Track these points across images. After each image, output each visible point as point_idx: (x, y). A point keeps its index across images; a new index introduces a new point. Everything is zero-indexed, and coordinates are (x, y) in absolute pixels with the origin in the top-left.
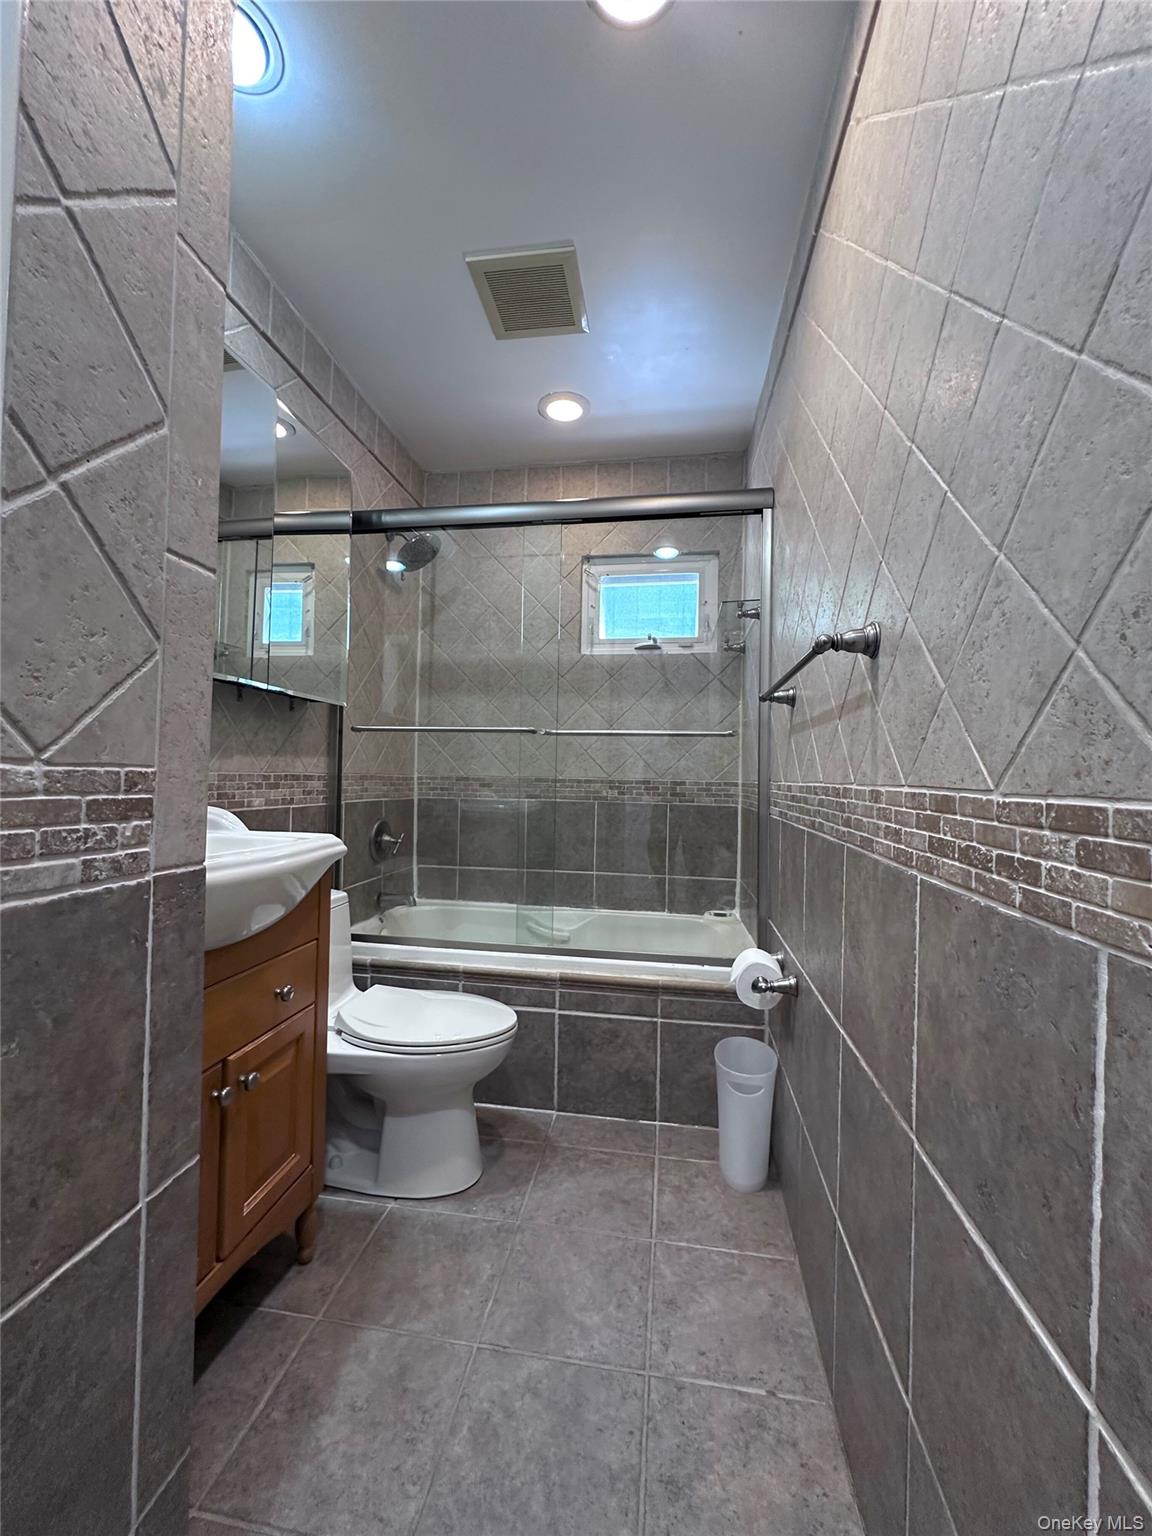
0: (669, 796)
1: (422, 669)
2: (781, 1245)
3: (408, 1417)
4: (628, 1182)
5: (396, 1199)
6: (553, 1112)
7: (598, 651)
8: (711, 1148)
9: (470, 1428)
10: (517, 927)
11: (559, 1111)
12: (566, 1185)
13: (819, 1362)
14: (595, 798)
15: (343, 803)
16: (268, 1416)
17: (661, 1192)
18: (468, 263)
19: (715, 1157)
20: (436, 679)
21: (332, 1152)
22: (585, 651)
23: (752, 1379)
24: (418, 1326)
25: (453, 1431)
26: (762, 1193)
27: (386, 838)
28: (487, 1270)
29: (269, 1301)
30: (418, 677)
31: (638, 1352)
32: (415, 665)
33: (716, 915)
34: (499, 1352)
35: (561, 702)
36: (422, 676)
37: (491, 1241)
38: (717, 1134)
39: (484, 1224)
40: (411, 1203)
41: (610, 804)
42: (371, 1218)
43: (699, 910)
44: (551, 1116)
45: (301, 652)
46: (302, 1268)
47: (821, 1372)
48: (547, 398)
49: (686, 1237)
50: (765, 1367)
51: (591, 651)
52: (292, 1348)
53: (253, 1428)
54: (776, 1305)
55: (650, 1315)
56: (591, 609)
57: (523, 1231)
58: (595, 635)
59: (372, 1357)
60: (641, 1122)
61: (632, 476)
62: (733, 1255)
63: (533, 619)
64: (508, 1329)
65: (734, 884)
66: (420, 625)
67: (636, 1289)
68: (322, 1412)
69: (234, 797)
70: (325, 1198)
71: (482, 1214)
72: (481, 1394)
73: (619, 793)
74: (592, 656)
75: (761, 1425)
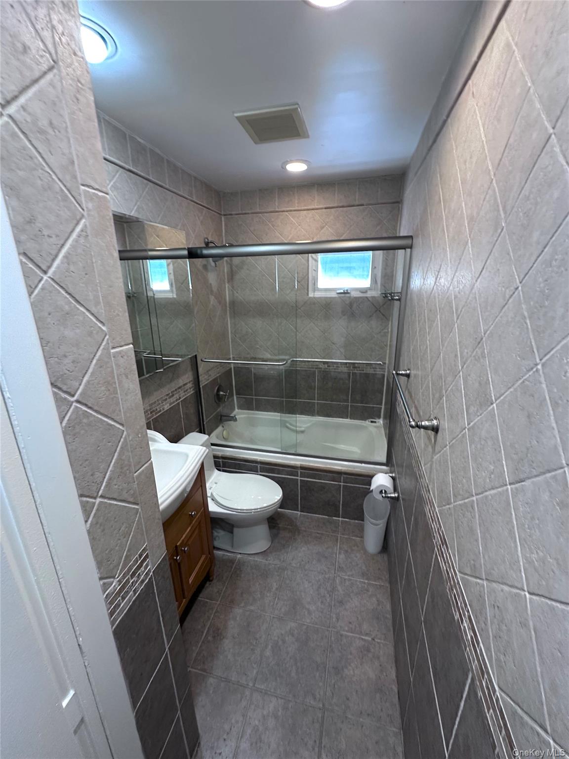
0: (352, 368)
1: (229, 305)
2: (384, 578)
3: (251, 641)
4: (327, 548)
5: (240, 553)
6: (298, 512)
7: (318, 294)
8: (360, 532)
9: (272, 646)
10: (281, 427)
11: (301, 512)
12: (303, 549)
13: (392, 629)
14: (316, 368)
15: (201, 387)
16: (207, 638)
17: (340, 553)
18: (237, 118)
19: (362, 537)
20: (237, 309)
21: (215, 534)
22: (311, 295)
23: (367, 634)
24: (252, 608)
25: (266, 647)
26: (379, 555)
27: (221, 393)
28: (275, 586)
29: (201, 595)
30: (228, 308)
31: (328, 621)
32: (226, 303)
33: (372, 422)
34: (280, 619)
35: (299, 321)
36: (230, 308)
37: (276, 573)
38: (364, 524)
39: (273, 566)
40: (246, 555)
41: (323, 371)
42: (232, 561)
43: (364, 418)
44: (298, 514)
45: (170, 295)
46: (211, 582)
47: (392, 633)
48: (287, 163)
49: (348, 574)
50: (372, 629)
51: (314, 295)
52: (211, 614)
53: (203, 642)
54: (379, 605)
55: (333, 607)
56: (313, 271)
57: (288, 569)
58: (316, 286)
59: (238, 619)
60: (334, 518)
61: (336, 192)
62: (365, 583)
63: (284, 278)
64: (283, 610)
65: (381, 408)
66: (226, 280)
67: (328, 596)
68: (224, 638)
69: (157, 409)
70: (216, 552)
71: (272, 561)
72: (275, 634)
73: (328, 366)
74: (314, 298)
75: (368, 651)
